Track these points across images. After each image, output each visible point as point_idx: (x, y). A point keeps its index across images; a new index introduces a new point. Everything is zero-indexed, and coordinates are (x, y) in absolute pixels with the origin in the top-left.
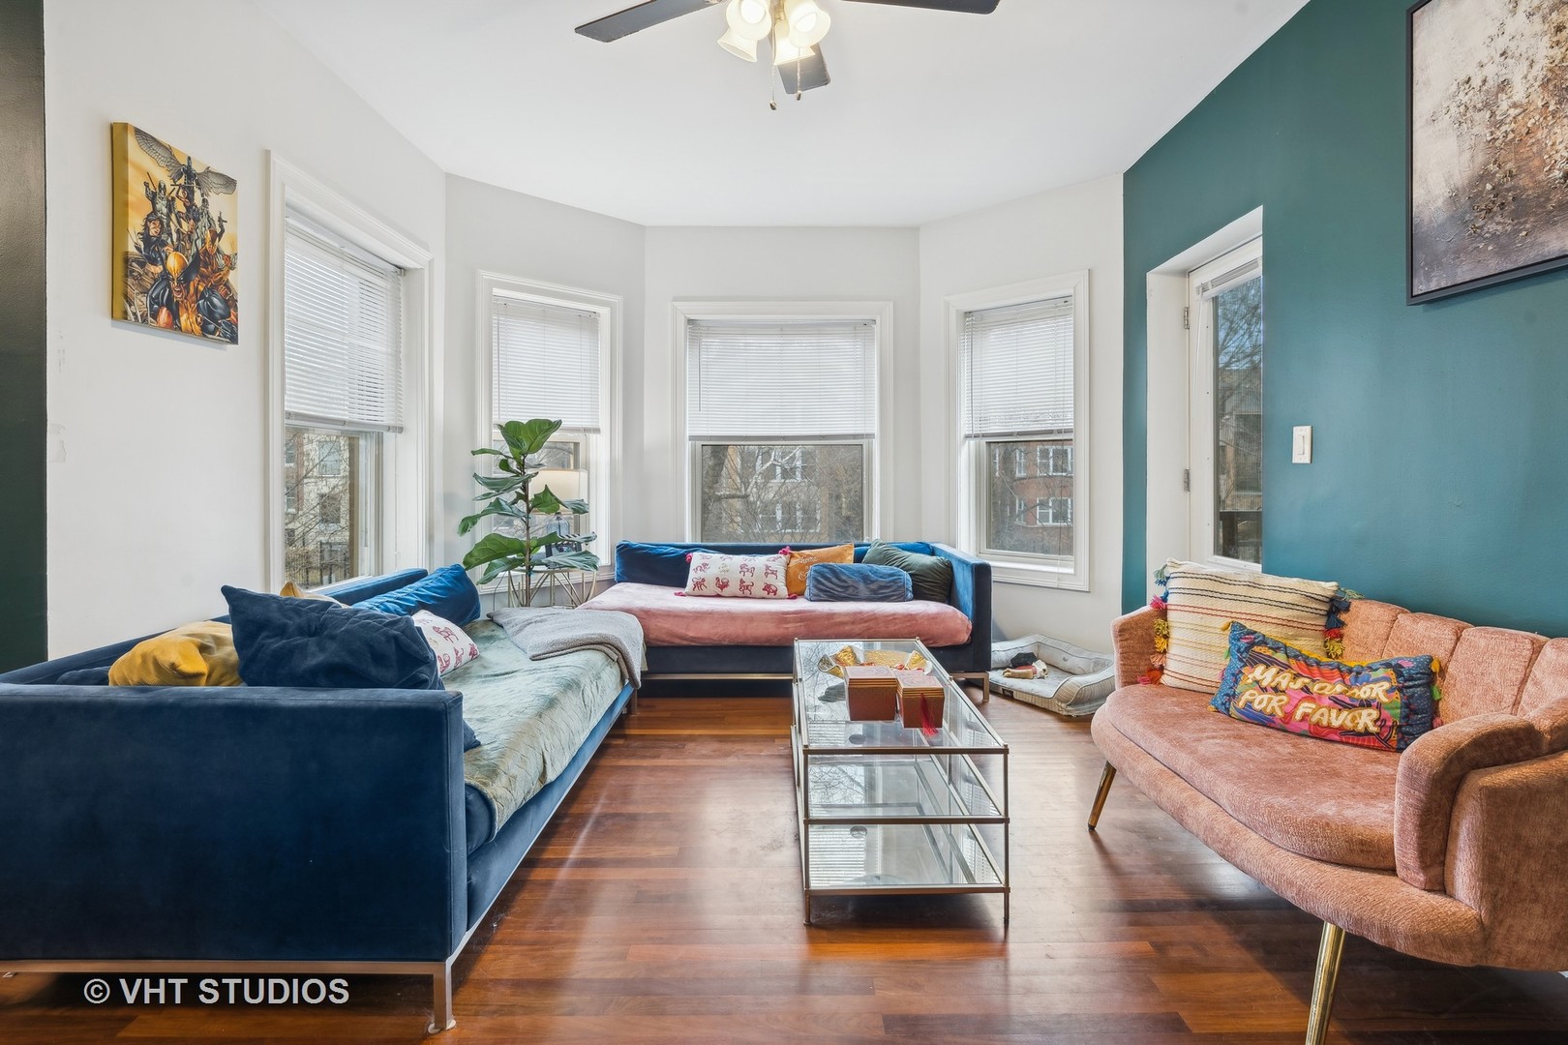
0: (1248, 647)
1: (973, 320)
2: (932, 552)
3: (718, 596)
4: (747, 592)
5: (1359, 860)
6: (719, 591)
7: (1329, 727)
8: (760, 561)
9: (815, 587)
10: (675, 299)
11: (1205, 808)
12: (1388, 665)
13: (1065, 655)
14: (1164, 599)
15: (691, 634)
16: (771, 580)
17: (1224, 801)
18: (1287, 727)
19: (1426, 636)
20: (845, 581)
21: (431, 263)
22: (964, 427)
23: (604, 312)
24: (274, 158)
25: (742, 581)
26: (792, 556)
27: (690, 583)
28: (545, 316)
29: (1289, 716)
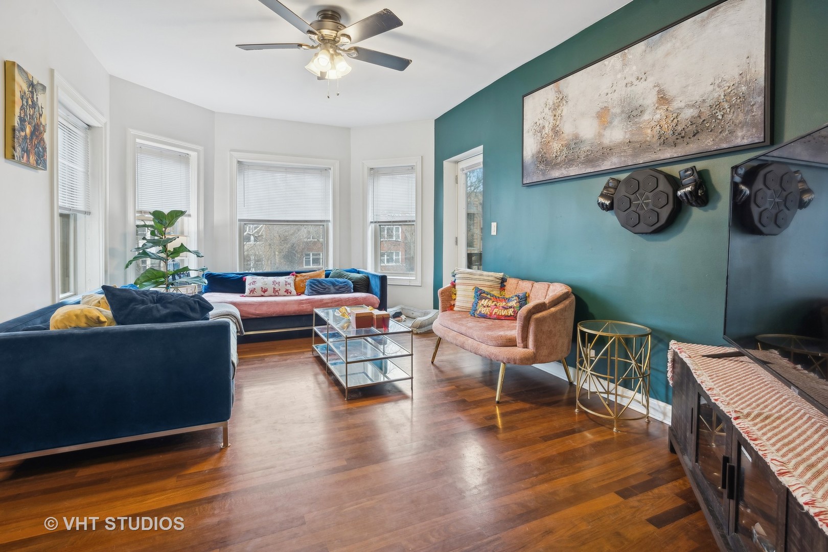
0: (480, 294)
1: (374, 172)
2: (358, 272)
3: (262, 296)
4: (277, 294)
5: (509, 344)
6: (263, 294)
7: (501, 315)
8: (282, 279)
9: (311, 289)
10: (230, 151)
11: (470, 341)
12: (516, 296)
13: (413, 312)
14: (455, 282)
15: (257, 312)
16: (288, 287)
17: (475, 337)
18: (491, 317)
19: (525, 286)
20: (324, 286)
21: (105, 124)
22: (370, 219)
23: (193, 155)
24: (56, 74)
25: (274, 289)
26: (296, 276)
27: (247, 291)
28: (161, 154)
29: (491, 313)
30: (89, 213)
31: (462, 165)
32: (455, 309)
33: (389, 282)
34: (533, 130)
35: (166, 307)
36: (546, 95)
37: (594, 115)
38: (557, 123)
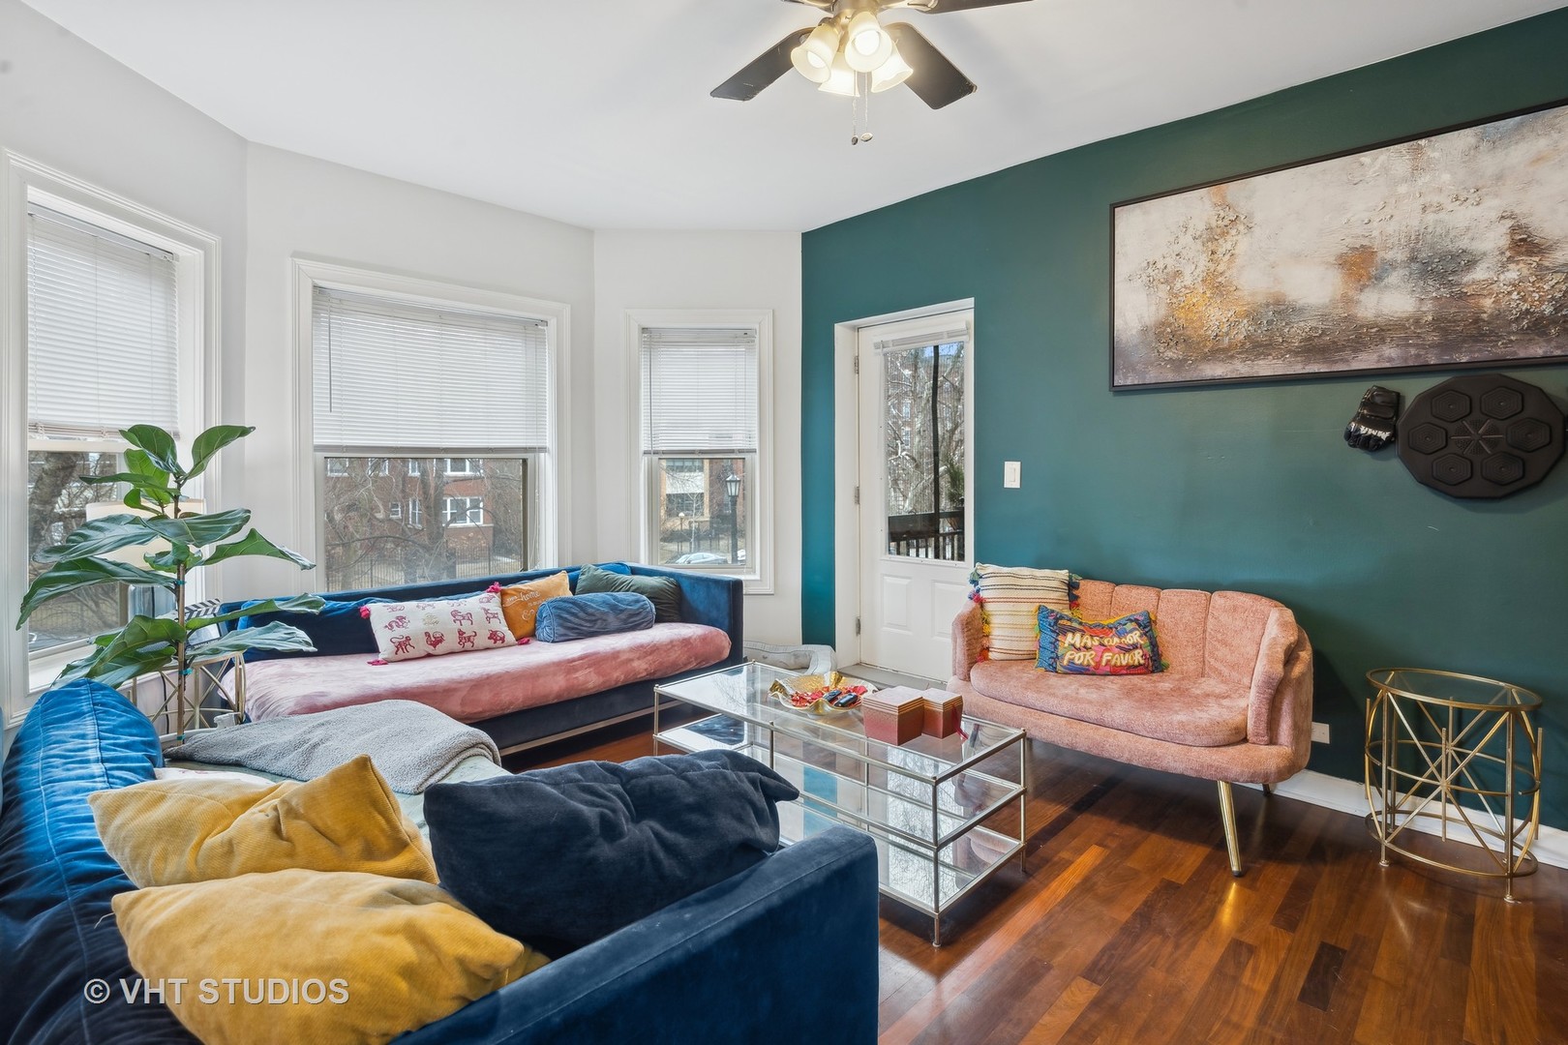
0: (1054, 622)
1: (653, 338)
3: (432, 655)
4: (468, 645)
6: (430, 649)
7: (1121, 666)
8: (473, 603)
9: (561, 625)
10: (296, 254)
14: (976, 596)
16: (493, 626)
18: (1097, 672)
22: (644, 446)
23: (193, 255)
25: (461, 633)
26: (503, 592)
27: (382, 646)
29: (1098, 664)
31: (878, 336)
32: (992, 655)
34: (1144, 277)
37: (1332, 260)
38: (1221, 268)
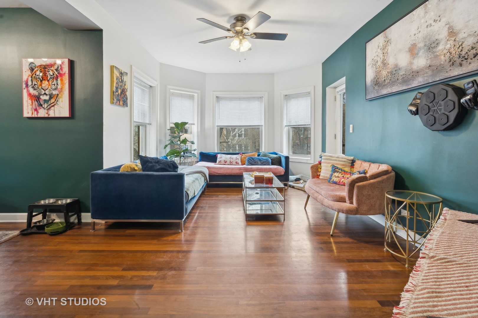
0: (335, 169)
1: (287, 97)
2: (277, 154)
3: (225, 165)
4: (231, 164)
5: (341, 200)
6: (225, 163)
8: (234, 156)
9: (248, 162)
10: (213, 91)
11: (320, 197)
12: (358, 171)
14: (321, 161)
15: (219, 172)
16: (237, 161)
17: (323, 195)
18: (339, 184)
19: (366, 165)
20: (255, 161)
21: (157, 85)
22: (285, 123)
23: (196, 95)
24: (133, 67)
25: (230, 161)
26: (242, 155)
27: (218, 162)
28: (182, 96)
29: (340, 182)
30: (151, 124)
31: (338, 89)
32: (320, 177)
33: (290, 160)
34: (371, 64)
35: (159, 165)
36: (379, 40)
37: (407, 50)
38: (385, 58)
